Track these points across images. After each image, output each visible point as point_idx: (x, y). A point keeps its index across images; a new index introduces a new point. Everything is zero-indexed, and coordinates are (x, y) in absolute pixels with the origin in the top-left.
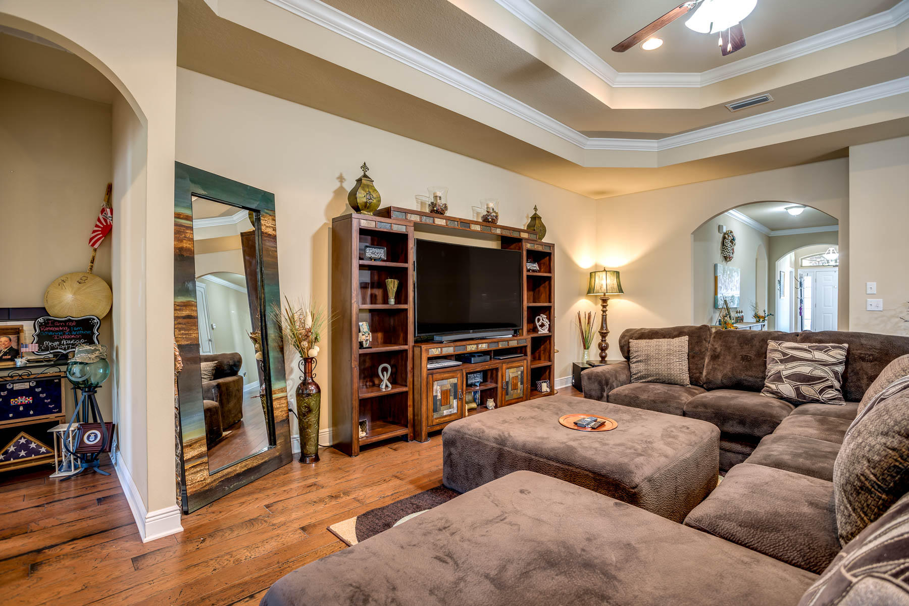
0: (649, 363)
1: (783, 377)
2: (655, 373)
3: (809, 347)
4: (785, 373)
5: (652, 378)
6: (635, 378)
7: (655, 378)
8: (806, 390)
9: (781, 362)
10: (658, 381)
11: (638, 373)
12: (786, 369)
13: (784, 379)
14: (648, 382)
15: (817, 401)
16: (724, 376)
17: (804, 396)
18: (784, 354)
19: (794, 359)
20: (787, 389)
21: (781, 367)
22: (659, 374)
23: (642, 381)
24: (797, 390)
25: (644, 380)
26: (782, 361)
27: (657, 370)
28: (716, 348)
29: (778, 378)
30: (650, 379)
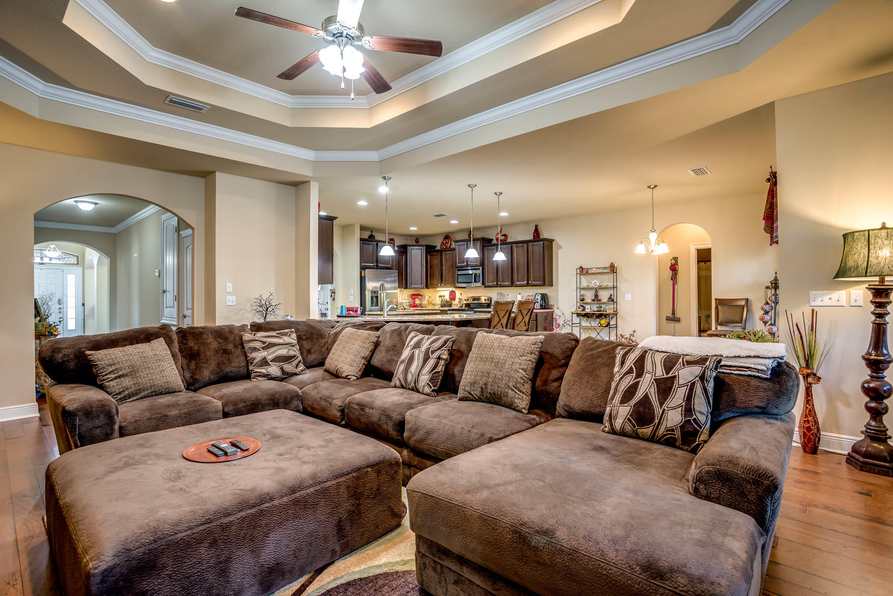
0: (138, 375)
1: (269, 361)
2: (149, 385)
3: (277, 334)
4: (270, 358)
5: (146, 392)
6: (120, 399)
7: (150, 391)
8: (289, 368)
9: (263, 350)
10: (153, 394)
11: (123, 391)
12: (270, 354)
13: (270, 363)
14: (141, 398)
15: (296, 374)
16: (212, 372)
17: (287, 373)
18: (264, 343)
19: (272, 345)
20: (274, 370)
21: (264, 354)
22: (154, 385)
23: (131, 400)
24: (282, 369)
25: (135, 398)
26: (263, 348)
27: (151, 381)
28: (192, 347)
29: (264, 363)
30: (143, 394)
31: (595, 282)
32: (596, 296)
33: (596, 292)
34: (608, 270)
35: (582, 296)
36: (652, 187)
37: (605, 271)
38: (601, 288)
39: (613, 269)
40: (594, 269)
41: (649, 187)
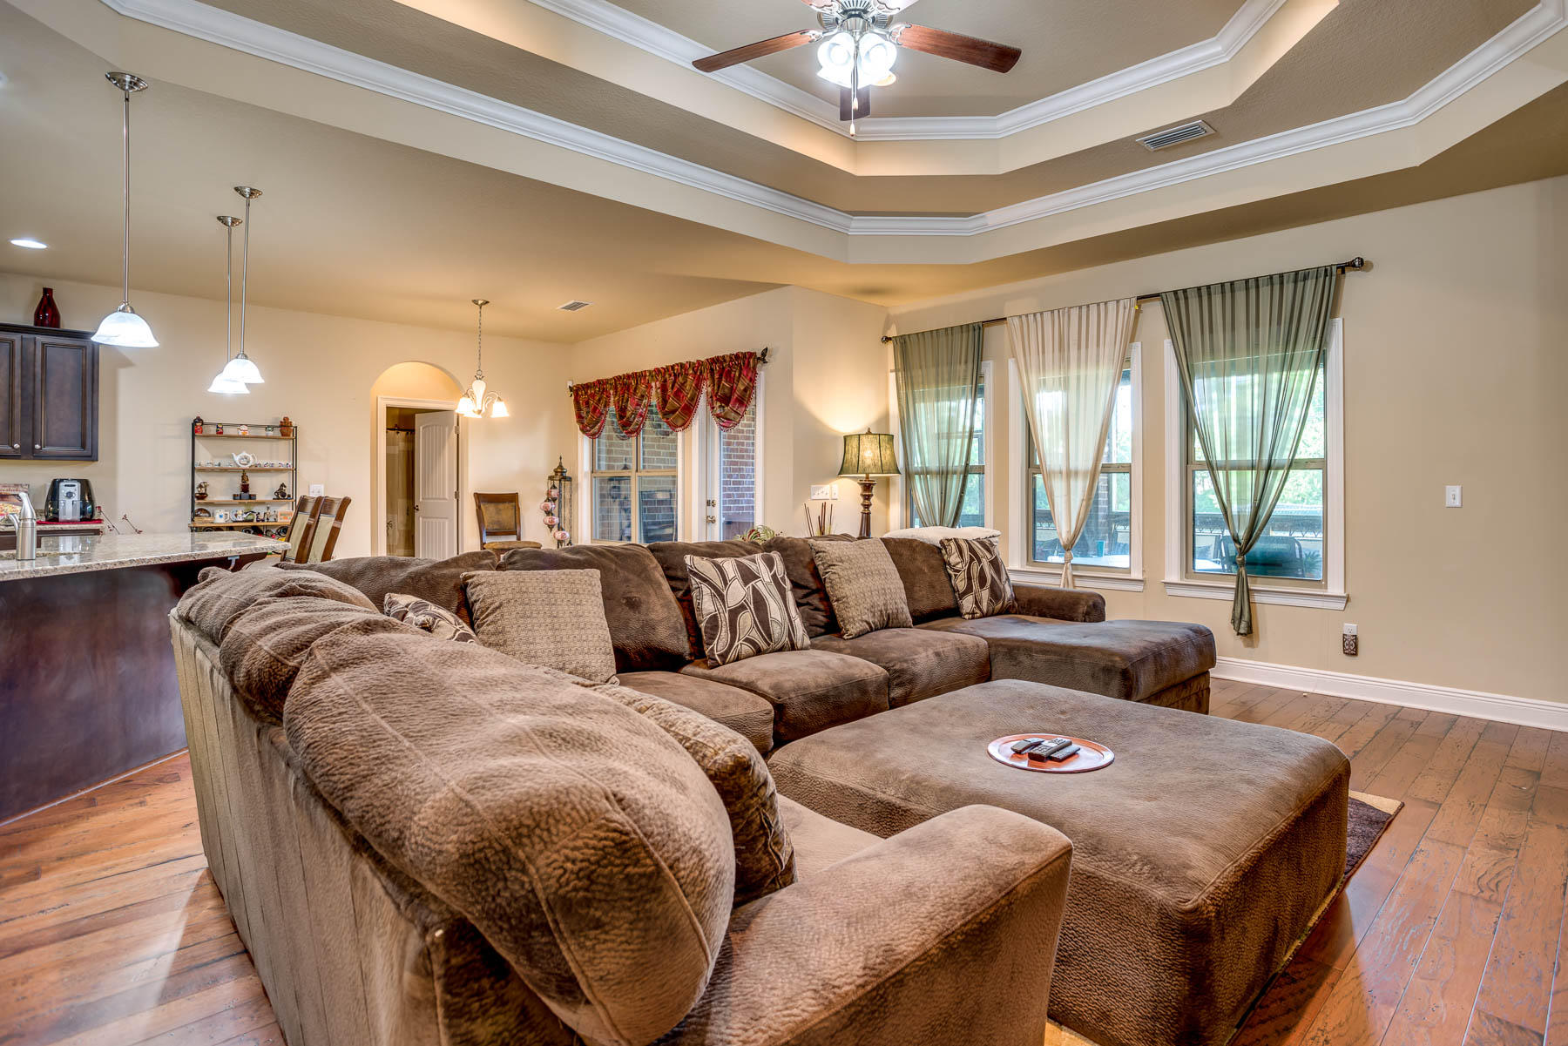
31: (242, 456)
32: (245, 488)
33: (244, 478)
34: (277, 433)
35: (200, 486)
36: (480, 302)
37: (271, 434)
38: (257, 470)
39: (286, 429)
40: (244, 428)
41: (475, 302)
